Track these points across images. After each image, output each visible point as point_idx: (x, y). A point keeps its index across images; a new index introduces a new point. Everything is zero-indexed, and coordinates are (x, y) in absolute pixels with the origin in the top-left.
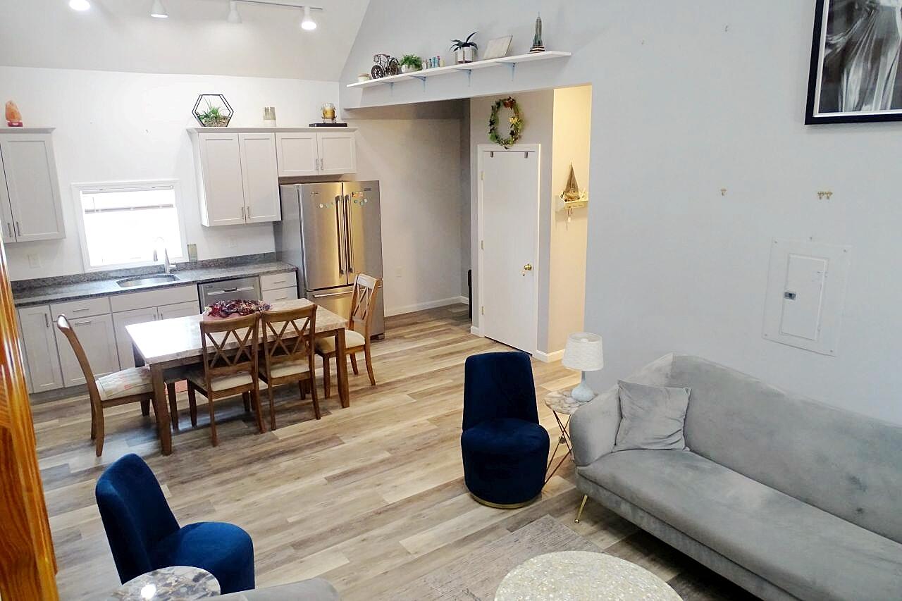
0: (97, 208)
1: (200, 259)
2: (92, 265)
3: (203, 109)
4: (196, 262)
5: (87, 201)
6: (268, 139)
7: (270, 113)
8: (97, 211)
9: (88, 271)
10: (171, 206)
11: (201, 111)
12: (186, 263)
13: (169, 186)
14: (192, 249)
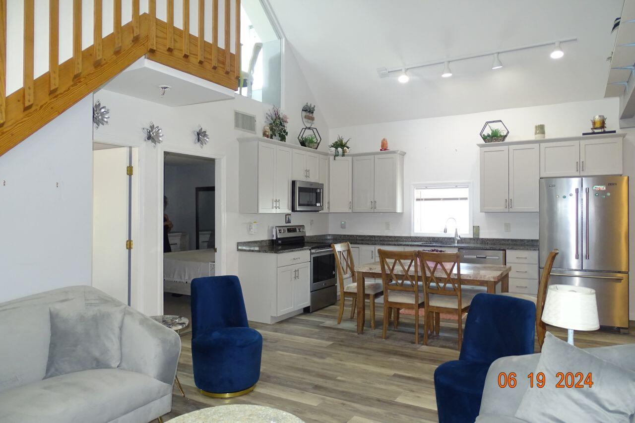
0: (422, 198)
1: (481, 237)
2: (415, 232)
3: (488, 132)
4: (478, 239)
5: (417, 194)
6: (533, 148)
7: (541, 129)
8: (422, 200)
9: (412, 235)
10: (466, 199)
11: (485, 133)
12: (470, 239)
13: (465, 185)
14: (476, 229)
